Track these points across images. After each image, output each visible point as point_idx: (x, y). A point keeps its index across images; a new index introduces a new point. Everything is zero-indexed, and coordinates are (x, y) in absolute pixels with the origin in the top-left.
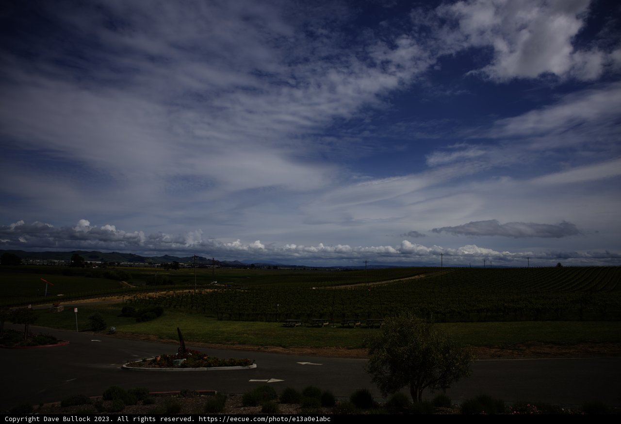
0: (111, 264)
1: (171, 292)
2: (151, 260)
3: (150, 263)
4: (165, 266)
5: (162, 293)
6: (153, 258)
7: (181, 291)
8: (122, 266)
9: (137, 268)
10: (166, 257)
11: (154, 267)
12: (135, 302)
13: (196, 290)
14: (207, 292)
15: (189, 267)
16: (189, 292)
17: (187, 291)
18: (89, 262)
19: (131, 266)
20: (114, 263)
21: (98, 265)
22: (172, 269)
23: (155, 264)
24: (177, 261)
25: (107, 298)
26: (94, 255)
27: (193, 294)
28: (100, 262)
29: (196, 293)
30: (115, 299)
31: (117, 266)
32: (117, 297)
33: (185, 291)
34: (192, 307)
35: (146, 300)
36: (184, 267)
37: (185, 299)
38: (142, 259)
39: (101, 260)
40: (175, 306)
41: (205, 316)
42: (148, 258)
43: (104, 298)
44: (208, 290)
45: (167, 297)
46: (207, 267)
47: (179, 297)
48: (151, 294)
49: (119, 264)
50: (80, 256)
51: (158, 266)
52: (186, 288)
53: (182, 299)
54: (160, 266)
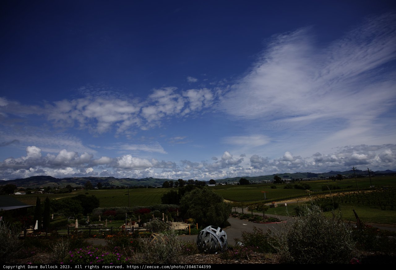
0: (297, 180)
1: (341, 194)
2: (322, 175)
3: (322, 177)
4: (332, 178)
5: (335, 194)
6: (323, 174)
7: (348, 193)
8: (304, 180)
9: (313, 181)
10: (332, 172)
11: (325, 179)
12: (318, 200)
13: (360, 192)
14: (368, 192)
15: (350, 178)
16: (354, 193)
17: (353, 192)
18: (284, 180)
19: (309, 180)
20: (299, 179)
21: (289, 181)
22: (338, 179)
23: (325, 177)
24: (340, 174)
25: (300, 199)
26: (286, 175)
27: (358, 194)
28: (290, 179)
29: (360, 193)
30: (305, 199)
31: (301, 181)
32: (306, 198)
33: (351, 193)
34: (359, 202)
35: (325, 199)
36: (346, 178)
37: (353, 197)
38: (315, 175)
39: (291, 178)
40: (346, 202)
41: (371, 208)
42: (320, 174)
43: (298, 199)
44: (369, 191)
45: (339, 197)
46: (364, 177)
47: (347, 196)
48: (328, 195)
49: (302, 179)
50: (278, 176)
51: (327, 179)
52: (352, 191)
53: (350, 197)
54: (328, 179)
